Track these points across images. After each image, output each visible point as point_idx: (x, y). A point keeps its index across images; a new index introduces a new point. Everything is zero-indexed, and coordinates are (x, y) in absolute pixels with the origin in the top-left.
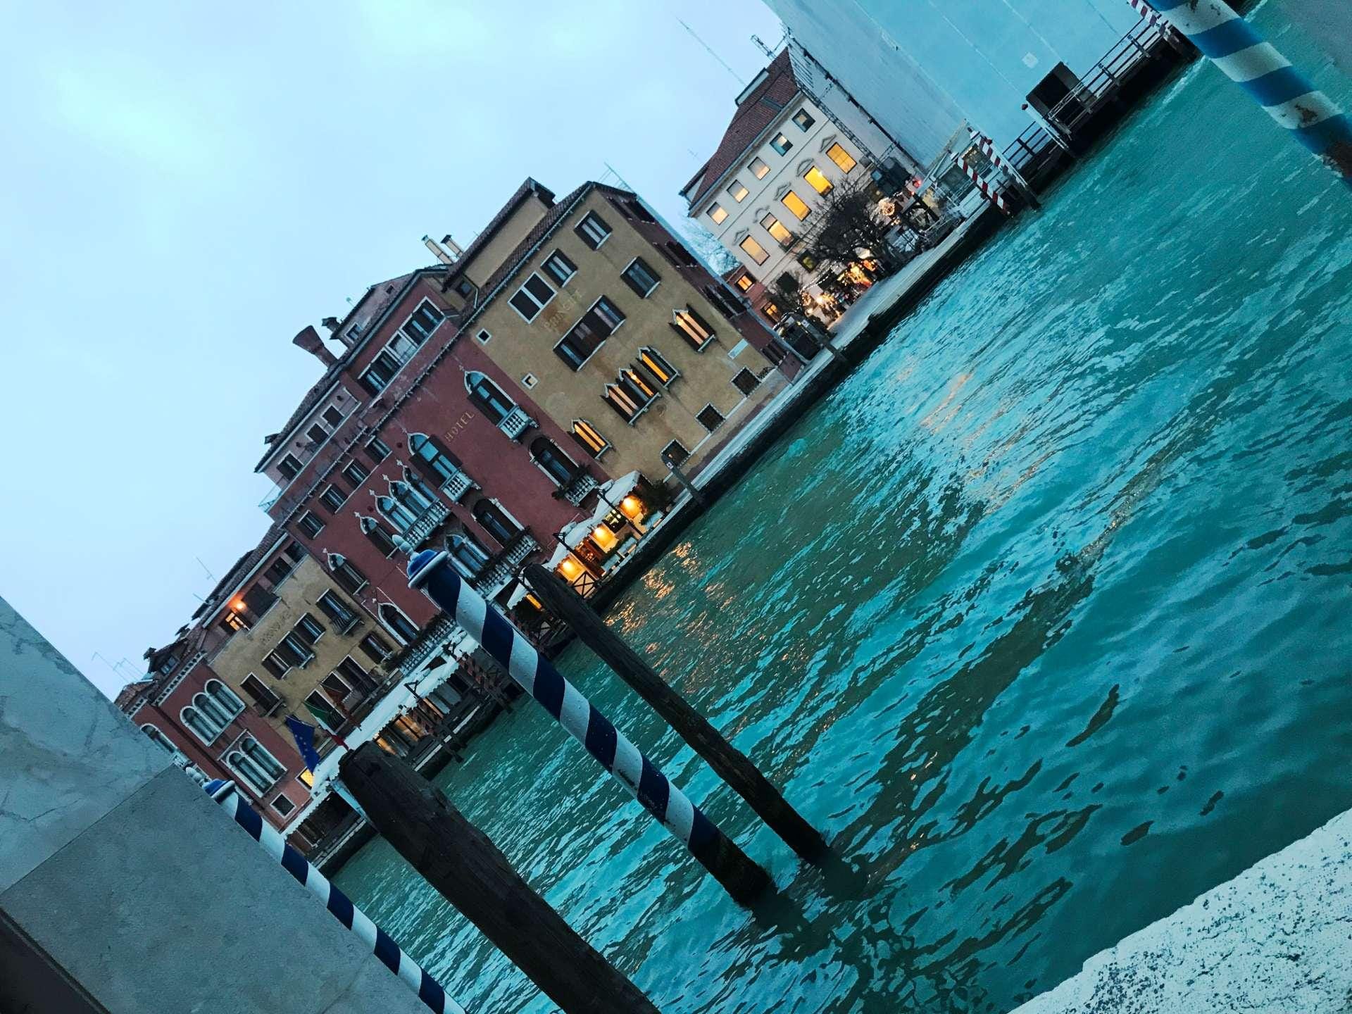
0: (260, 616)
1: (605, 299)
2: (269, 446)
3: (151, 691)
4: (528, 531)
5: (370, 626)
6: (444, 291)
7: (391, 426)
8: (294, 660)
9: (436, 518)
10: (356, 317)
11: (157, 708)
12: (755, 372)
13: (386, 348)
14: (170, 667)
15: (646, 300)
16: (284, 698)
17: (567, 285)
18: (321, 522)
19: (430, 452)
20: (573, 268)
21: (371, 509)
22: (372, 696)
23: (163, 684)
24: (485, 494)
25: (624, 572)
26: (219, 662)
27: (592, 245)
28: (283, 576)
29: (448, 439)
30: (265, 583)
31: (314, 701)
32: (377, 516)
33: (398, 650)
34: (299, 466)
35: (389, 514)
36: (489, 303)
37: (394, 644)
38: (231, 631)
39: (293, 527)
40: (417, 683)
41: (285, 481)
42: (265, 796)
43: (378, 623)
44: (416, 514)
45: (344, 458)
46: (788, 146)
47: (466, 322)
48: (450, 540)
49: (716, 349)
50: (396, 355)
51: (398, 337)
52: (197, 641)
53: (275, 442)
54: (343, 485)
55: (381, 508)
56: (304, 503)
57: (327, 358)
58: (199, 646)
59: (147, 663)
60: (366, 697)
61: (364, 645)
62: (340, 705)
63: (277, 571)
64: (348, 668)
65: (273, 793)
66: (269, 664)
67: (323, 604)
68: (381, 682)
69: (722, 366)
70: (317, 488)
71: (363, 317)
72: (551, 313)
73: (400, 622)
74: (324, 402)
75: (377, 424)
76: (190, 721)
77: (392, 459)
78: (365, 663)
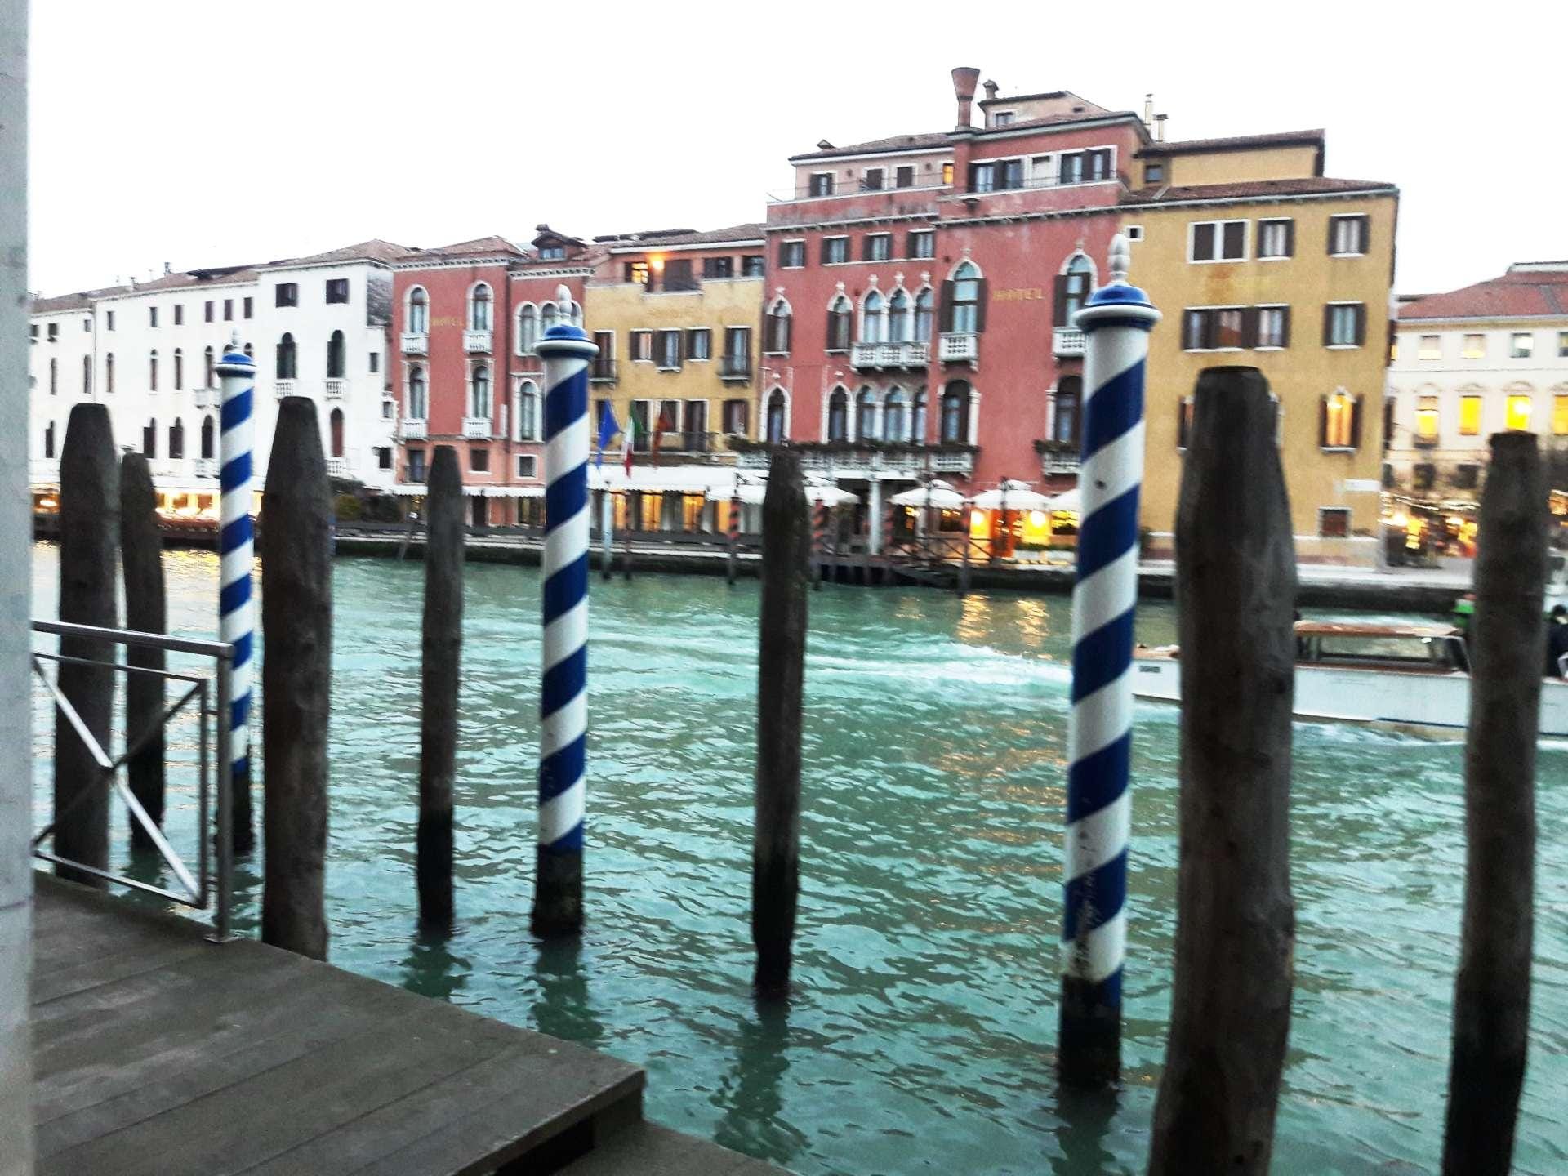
0: (667, 288)
1: (1286, 312)
2: (819, 150)
3: (516, 260)
4: (975, 451)
5: (749, 394)
6: (1136, 157)
7: (959, 234)
8: (659, 356)
9: (905, 358)
10: (1020, 106)
11: (508, 280)
12: (1354, 523)
13: (1027, 159)
14: (553, 257)
15: (1323, 351)
16: (617, 381)
17: (1264, 263)
18: (804, 261)
19: (966, 292)
20: (1289, 251)
21: (857, 293)
22: (694, 455)
23: (534, 263)
24: (973, 379)
25: (1029, 576)
26: (596, 293)
27: (1332, 248)
28: (718, 276)
29: (997, 295)
30: (697, 267)
31: (639, 409)
32: (855, 305)
33: (751, 438)
34: (829, 192)
35: (868, 313)
36: (1173, 207)
37: (752, 430)
38: (628, 278)
39: (776, 241)
40: (746, 482)
41: (805, 193)
42: (520, 444)
43: (759, 399)
44: (891, 338)
45: (883, 223)
46: (1525, 354)
47: (1132, 203)
48: (895, 389)
49: (1340, 463)
50: (1029, 171)
51: (1047, 159)
52: (595, 257)
53: (828, 151)
54: (857, 246)
55: (868, 300)
56: (809, 228)
57: (965, 116)
58: (593, 262)
59: (535, 235)
60: (686, 451)
61: (729, 406)
62: (658, 436)
63: (719, 267)
64: (694, 409)
65: (529, 448)
66: (635, 338)
67: (730, 334)
68: (711, 451)
69: (1330, 486)
70: (834, 226)
71: (1026, 112)
72: (1221, 273)
73: (777, 417)
74: (911, 156)
75: (948, 219)
76: (523, 318)
77: (923, 266)
78: (713, 420)
